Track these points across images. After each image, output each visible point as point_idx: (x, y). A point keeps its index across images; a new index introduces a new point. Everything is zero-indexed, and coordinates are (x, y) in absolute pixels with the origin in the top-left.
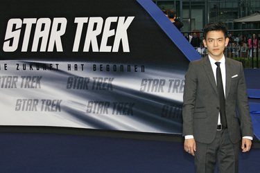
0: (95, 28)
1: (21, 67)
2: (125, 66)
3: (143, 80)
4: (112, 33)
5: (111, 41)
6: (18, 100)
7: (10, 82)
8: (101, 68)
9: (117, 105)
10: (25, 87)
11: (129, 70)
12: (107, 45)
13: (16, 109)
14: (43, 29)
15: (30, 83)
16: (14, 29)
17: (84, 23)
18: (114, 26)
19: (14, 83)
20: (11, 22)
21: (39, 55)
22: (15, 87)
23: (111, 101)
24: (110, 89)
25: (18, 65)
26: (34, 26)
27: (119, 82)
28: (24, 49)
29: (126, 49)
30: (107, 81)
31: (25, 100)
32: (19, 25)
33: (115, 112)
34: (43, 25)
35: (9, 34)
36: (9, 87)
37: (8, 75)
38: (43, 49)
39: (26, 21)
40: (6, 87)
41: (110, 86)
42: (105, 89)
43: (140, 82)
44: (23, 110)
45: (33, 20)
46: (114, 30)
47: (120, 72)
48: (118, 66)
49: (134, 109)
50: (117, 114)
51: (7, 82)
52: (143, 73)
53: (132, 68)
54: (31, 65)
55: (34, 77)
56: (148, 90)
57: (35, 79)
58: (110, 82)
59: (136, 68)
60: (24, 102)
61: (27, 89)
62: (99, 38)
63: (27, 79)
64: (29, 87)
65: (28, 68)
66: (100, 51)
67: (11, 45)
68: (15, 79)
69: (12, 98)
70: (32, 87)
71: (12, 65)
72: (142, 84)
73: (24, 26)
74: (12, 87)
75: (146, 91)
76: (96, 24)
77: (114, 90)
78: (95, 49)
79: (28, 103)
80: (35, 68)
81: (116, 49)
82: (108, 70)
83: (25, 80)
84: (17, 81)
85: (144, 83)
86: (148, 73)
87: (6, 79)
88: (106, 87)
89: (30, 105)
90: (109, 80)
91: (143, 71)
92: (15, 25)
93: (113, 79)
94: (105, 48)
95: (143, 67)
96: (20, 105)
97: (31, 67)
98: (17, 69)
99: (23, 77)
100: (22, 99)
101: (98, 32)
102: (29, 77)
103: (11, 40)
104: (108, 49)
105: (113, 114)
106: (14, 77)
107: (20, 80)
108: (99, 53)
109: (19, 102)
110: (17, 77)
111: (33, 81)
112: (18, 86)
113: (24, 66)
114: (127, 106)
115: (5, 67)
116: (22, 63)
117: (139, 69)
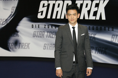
0: (86, 7)
1: (47, 27)
2: (103, 27)
3: (113, 35)
4: (96, 9)
5: (95, 14)
6: (45, 44)
7: (41, 34)
8: (89, 28)
9: (98, 48)
10: (49, 37)
11: (105, 30)
12: (93, 16)
13: (44, 49)
14: (58, 7)
15: (51, 35)
16: (43, 6)
17: (81, 4)
18: (97, 5)
19: (43, 35)
20: (42, 3)
21: (56, 20)
22: (44, 37)
23: (95, 47)
24: (94, 40)
25: (45, 25)
26: (54, 5)
27: (99, 36)
28: (49, 17)
29: (104, 18)
30: (93, 36)
31: (48, 44)
32: (46, 5)
33: (97, 52)
34: (59, 4)
35: (41, 9)
36: (40, 37)
37: (40, 31)
38: (58, 17)
39: (50, 2)
40: (39, 37)
41: (94, 38)
42: (91, 40)
43: (111, 36)
44: (47, 49)
45: (54, 2)
46: (97, 7)
47: (100, 31)
48: (99, 27)
49: (107, 51)
50: (98, 53)
51: (39, 34)
52: (112, 32)
53: (107, 28)
54: (52, 25)
55: (53, 32)
56: (115, 41)
57: (54, 33)
58: (94, 36)
59: (109, 29)
60: (48, 45)
61: (50, 38)
62: (89, 12)
63: (50, 33)
64: (50, 37)
65: (50, 27)
66: (89, 19)
67: (42, 15)
68: (44, 33)
69: (42, 43)
70: (52, 37)
71: (42, 25)
72: (112, 38)
73: (49, 5)
74: (42, 37)
75: (114, 41)
76: (87, 4)
77: (96, 40)
78: (86, 18)
79: (50, 46)
80: (54, 27)
81: (98, 18)
82: (93, 29)
83: (49, 34)
84: (44, 34)
85: (113, 37)
86: (116, 32)
87: (39, 33)
88: (92, 39)
89: (51, 47)
91: (113, 30)
92: (44, 4)
93: (96, 34)
94: (92, 18)
95: (113, 28)
96: (46, 47)
97: (52, 27)
98: (45, 28)
99: (48, 32)
100: (47, 43)
101: (88, 8)
102: (51, 32)
103: (42, 12)
104: (93, 18)
105: (95, 53)
106: (43, 32)
107: (46, 33)
108: (89, 20)
109: (45, 45)
110: (44, 32)
111: (53, 34)
112: (45, 37)
113: (48, 26)
114: (103, 49)
115: (39, 26)
116: (47, 25)
117: (111, 29)
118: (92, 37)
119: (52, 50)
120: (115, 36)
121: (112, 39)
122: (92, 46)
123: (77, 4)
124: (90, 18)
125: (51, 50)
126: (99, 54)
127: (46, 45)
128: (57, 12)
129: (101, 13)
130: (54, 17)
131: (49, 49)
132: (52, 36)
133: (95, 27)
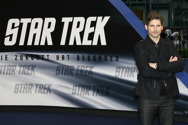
0: (78, 26)
1: (18, 58)
2: (103, 57)
3: (117, 68)
4: (92, 29)
6: (16, 85)
7: (10, 70)
8: (83, 58)
9: (96, 88)
10: (22, 74)
11: (106, 60)
12: (88, 39)
13: (15, 92)
14: (36, 27)
15: (26, 71)
16: (13, 27)
17: (70, 22)
18: (93, 24)
19: (13, 71)
20: (11, 22)
21: (34, 48)
22: (14, 74)
23: (92, 85)
24: (90, 75)
25: (16, 56)
26: (29, 25)
28: (22, 43)
30: (88, 69)
31: (22, 85)
32: (17, 24)
33: (95, 94)
34: (37, 24)
35: (9, 31)
36: (9, 74)
37: (8, 65)
38: (36, 43)
39: (23, 20)
40: (7, 74)
41: (91, 73)
43: (115, 69)
44: (20, 92)
45: (29, 20)
46: (94, 27)
47: (98, 61)
48: (97, 56)
49: (110, 91)
50: (96, 95)
51: (8, 70)
52: (117, 62)
53: (109, 58)
54: (27, 56)
55: (29, 66)
56: (122, 76)
58: (91, 70)
59: (111, 58)
60: (21, 87)
61: (24, 76)
62: (82, 34)
63: (24, 68)
64: (25, 74)
65: (24, 58)
67: (11, 40)
69: (12, 83)
70: (28, 74)
71: (11, 56)
72: (117, 71)
73: (21, 25)
74: (12, 74)
75: (120, 77)
76: (79, 23)
77: (94, 76)
78: (79, 43)
79: (24, 87)
80: (30, 59)
81: (95, 43)
82: (89, 59)
84: (15, 69)
85: (118, 70)
86: (121, 62)
87: (6, 67)
88: (87, 74)
89: (26, 88)
90: (90, 68)
91: (117, 60)
92: (13, 24)
93: (93, 67)
94: (86, 42)
95: (117, 57)
96: (18, 89)
97: (27, 58)
98: (16, 60)
99: (20, 66)
100: (19, 83)
101: (81, 29)
102: (25, 66)
103: (11, 36)
104: (89, 43)
105: (93, 95)
106: (13, 66)
107: (18, 68)
108: (82, 46)
110: (16, 66)
111: (29, 69)
112: (17, 74)
113: (21, 57)
114: (105, 89)
115: (6, 58)
116: (20, 55)
117: (114, 59)
118: (88, 71)
119: (28, 93)
120: (121, 69)
121: (117, 73)
122: (88, 85)
123: (64, 23)
124: (84, 44)
125: (26, 93)
126: (99, 96)
127: (19, 86)
128: (35, 35)
129: (99, 35)
130: (30, 43)
131: (23, 92)
132: (28, 71)
133: (92, 56)
